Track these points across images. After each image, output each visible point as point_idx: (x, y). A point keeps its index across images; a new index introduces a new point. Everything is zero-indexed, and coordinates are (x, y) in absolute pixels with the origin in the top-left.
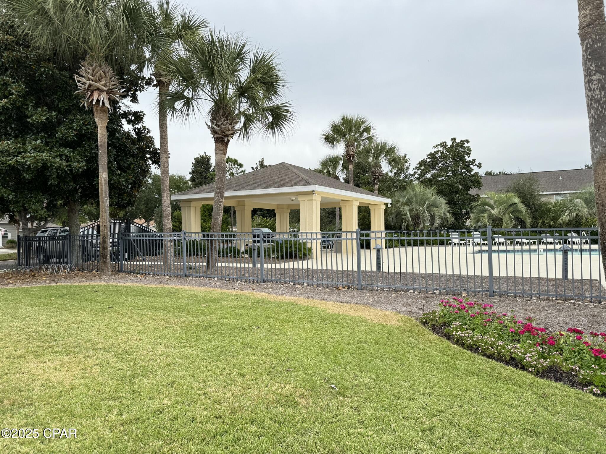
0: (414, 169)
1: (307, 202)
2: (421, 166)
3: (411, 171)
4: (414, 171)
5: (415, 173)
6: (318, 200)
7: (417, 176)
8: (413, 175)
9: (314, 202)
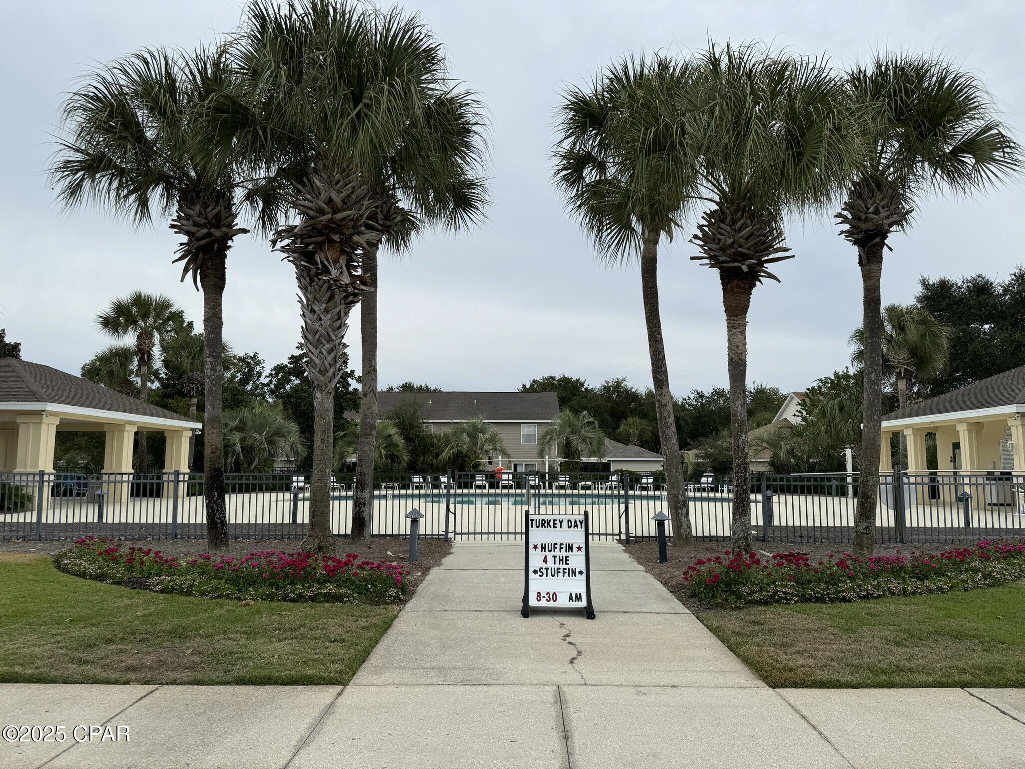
0: (267, 377)
1: (31, 426)
2: (277, 374)
3: (264, 380)
4: (268, 379)
5: (271, 382)
6: (52, 424)
7: (272, 386)
8: (268, 385)
9: (44, 427)
